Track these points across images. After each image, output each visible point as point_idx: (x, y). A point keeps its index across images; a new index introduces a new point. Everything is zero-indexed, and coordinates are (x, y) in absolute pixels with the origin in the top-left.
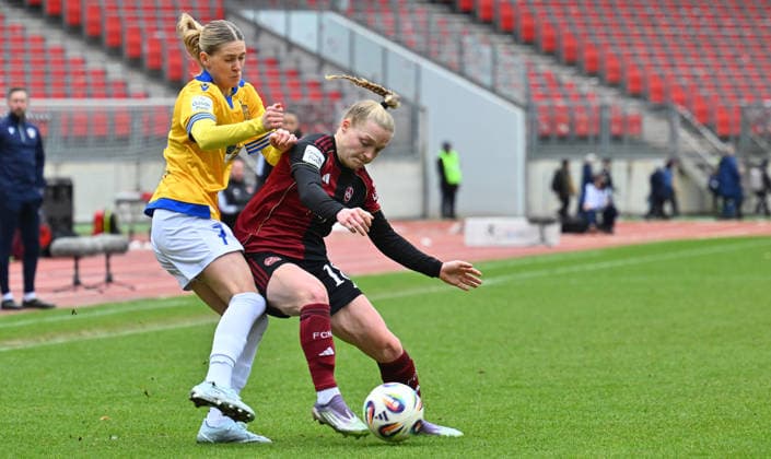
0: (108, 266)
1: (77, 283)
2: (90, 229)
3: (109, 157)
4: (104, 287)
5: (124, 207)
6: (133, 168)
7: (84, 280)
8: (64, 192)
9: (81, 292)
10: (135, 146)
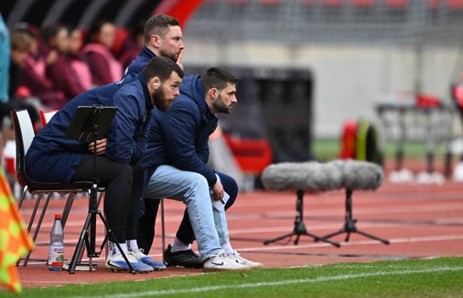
0: (349, 207)
1: (299, 231)
2: (336, 148)
3: (373, 38)
4: (340, 239)
5: (392, 117)
6: (409, 57)
7: (310, 227)
8: (299, 90)
9: (306, 245)
10: (416, 22)
